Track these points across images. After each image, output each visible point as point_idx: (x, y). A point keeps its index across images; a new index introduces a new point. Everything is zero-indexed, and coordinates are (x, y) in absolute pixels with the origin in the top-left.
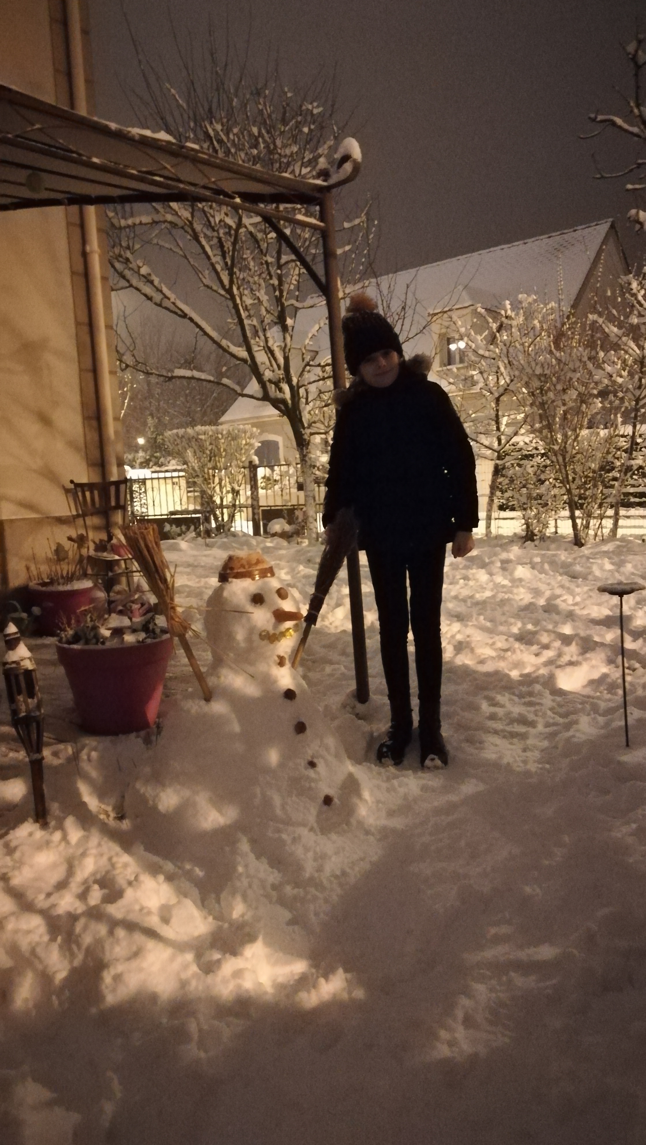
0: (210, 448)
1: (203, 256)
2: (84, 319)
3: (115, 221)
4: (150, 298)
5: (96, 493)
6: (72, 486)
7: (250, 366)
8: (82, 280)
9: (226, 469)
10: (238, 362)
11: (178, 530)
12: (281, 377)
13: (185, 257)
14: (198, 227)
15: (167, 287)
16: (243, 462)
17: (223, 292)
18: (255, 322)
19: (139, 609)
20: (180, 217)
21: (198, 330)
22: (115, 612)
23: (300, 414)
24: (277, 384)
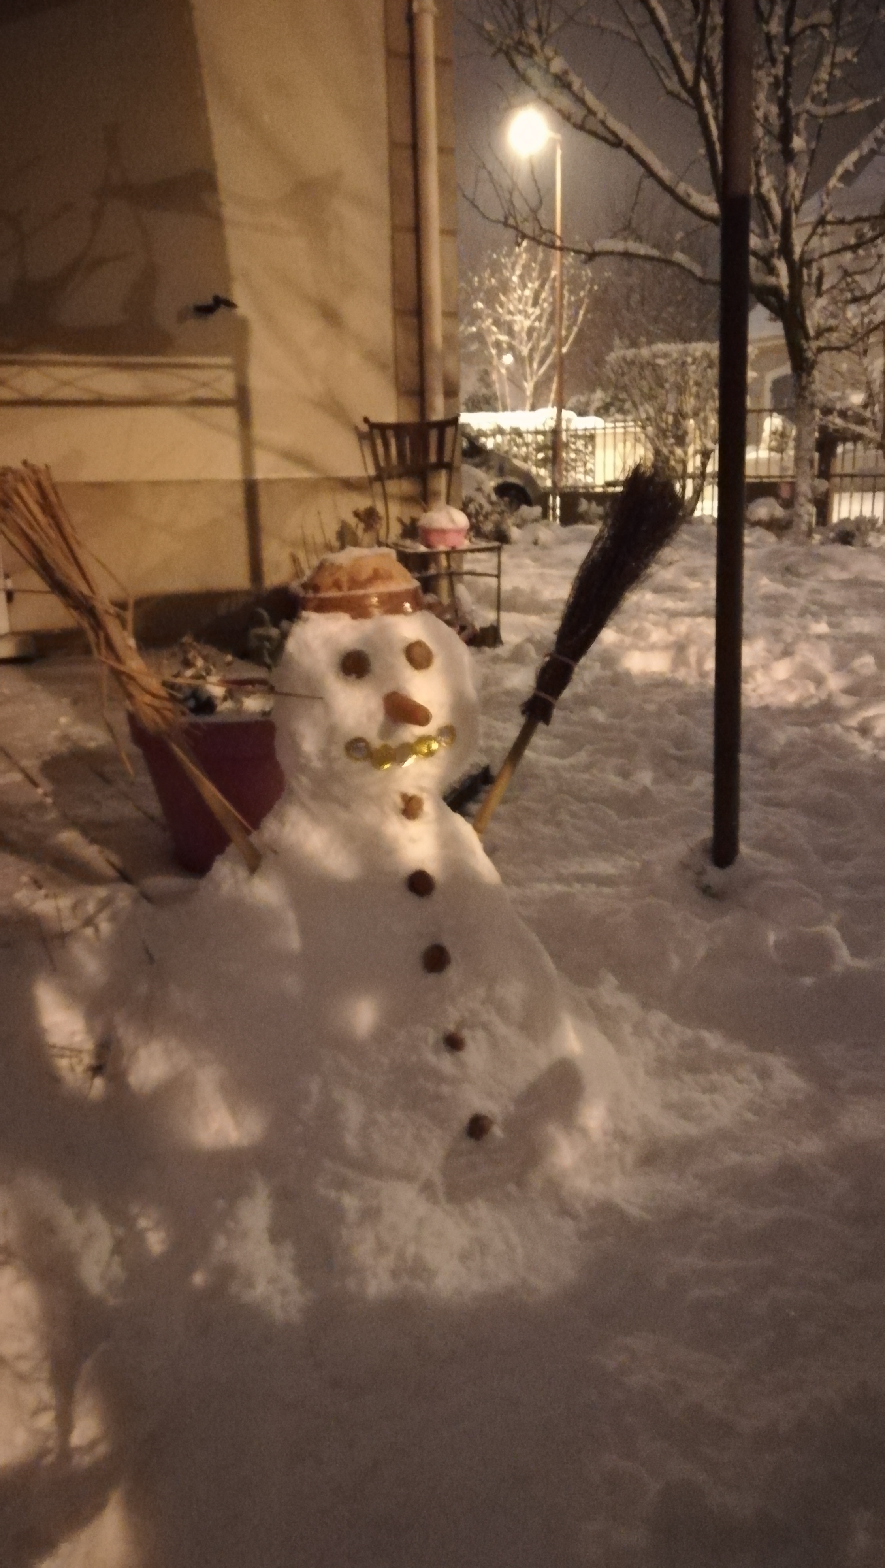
2: (405, 137)
4: (566, 117)
5: (407, 441)
8: (407, 62)
12: (776, 246)
13: (640, 44)
17: (684, 95)
21: (640, 168)
23: (803, 313)
24: (766, 261)
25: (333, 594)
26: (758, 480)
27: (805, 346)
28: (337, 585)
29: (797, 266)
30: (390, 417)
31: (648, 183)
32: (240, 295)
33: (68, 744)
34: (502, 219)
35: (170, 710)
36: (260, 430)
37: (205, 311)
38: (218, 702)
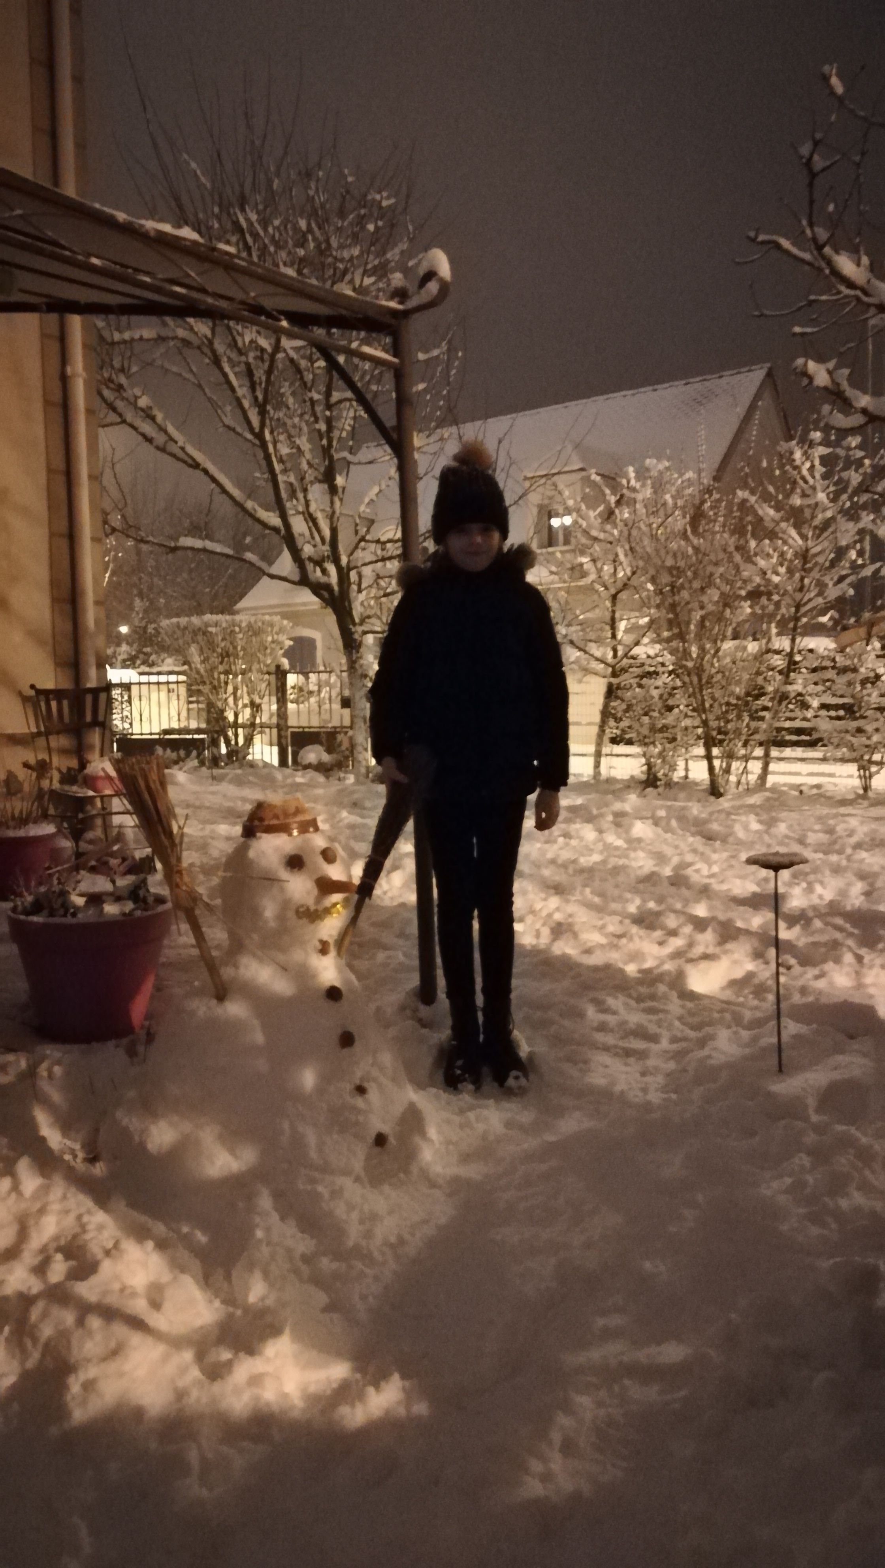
0: (223, 644)
1: (225, 386)
2: (60, 465)
3: (106, 334)
4: (149, 440)
5: (65, 703)
6: (32, 693)
7: (283, 537)
8: (59, 412)
9: (243, 673)
10: (267, 531)
11: (174, 755)
12: (326, 554)
13: (200, 386)
14: (220, 347)
16: (268, 666)
17: (249, 436)
18: (292, 479)
19: (119, 866)
20: (196, 333)
21: (213, 485)
22: (84, 869)
24: (319, 563)
25: (275, 822)
27: (353, 630)
30: (50, 685)
31: (220, 497)
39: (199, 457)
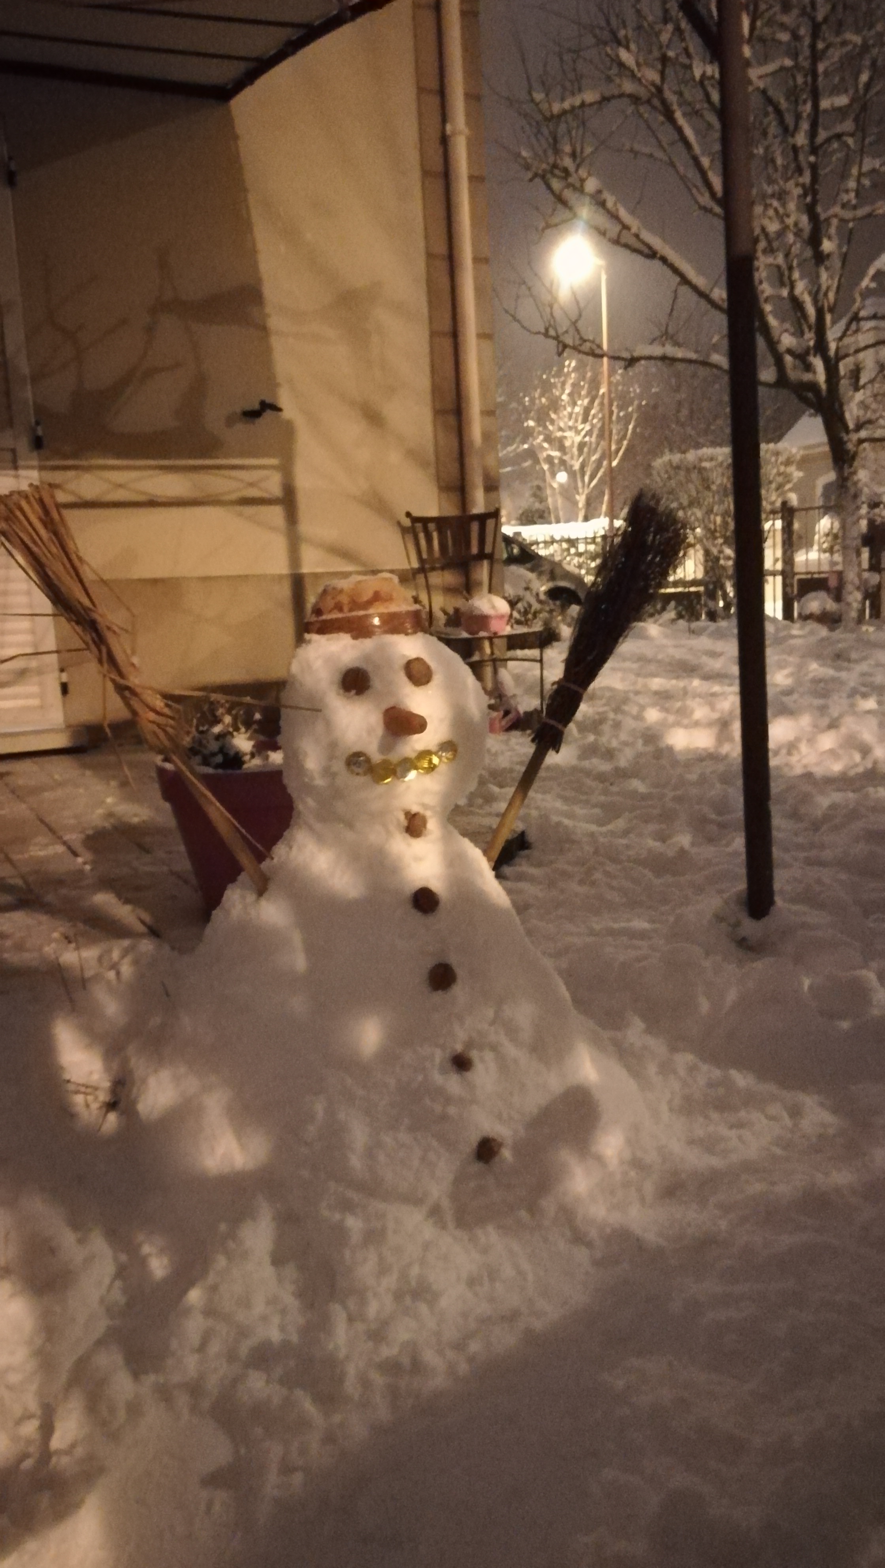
1: (680, 145)
2: (441, 248)
3: (544, 107)
4: (603, 233)
5: (448, 532)
6: (410, 522)
8: (442, 183)
12: (810, 344)
13: (672, 164)
15: (628, 209)
16: (773, 503)
19: (500, 719)
21: (676, 277)
23: (841, 405)
24: (802, 357)
25: (336, 615)
26: (809, 576)
27: (845, 438)
28: (339, 607)
29: (833, 362)
30: (433, 512)
31: (684, 290)
32: (285, 400)
33: (112, 821)
34: (543, 330)
35: (172, 727)
36: (306, 527)
37: (252, 415)
38: (247, 758)
39: (656, 242)
